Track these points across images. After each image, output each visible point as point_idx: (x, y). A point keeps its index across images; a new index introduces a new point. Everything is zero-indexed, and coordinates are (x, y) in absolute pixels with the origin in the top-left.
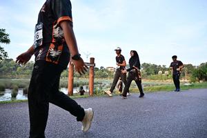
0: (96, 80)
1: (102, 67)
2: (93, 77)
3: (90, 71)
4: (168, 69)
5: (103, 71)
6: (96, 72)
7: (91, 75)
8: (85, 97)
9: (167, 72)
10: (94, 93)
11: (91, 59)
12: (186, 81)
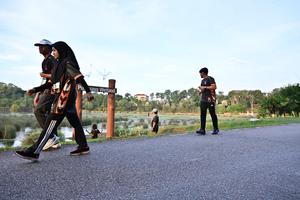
0: (118, 114)
1: (127, 95)
2: (113, 110)
3: (109, 100)
4: (227, 98)
5: (129, 100)
6: (119, 102)
7: (110, 107)
8: (100, 142)
9: (224, 102)
10: (115, 134)
11: (110, 81)
12: (252, 114)
